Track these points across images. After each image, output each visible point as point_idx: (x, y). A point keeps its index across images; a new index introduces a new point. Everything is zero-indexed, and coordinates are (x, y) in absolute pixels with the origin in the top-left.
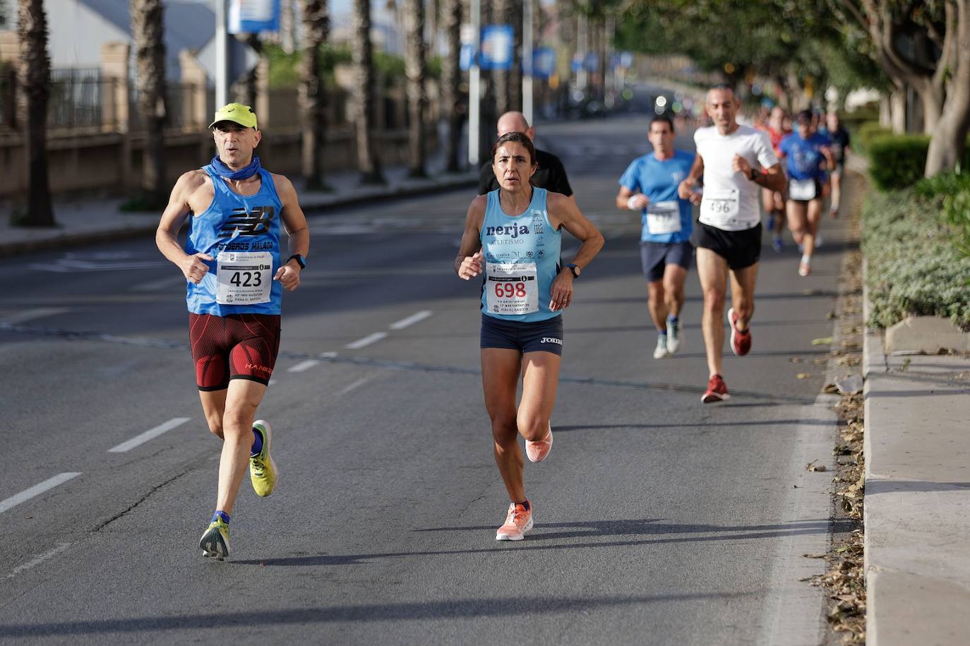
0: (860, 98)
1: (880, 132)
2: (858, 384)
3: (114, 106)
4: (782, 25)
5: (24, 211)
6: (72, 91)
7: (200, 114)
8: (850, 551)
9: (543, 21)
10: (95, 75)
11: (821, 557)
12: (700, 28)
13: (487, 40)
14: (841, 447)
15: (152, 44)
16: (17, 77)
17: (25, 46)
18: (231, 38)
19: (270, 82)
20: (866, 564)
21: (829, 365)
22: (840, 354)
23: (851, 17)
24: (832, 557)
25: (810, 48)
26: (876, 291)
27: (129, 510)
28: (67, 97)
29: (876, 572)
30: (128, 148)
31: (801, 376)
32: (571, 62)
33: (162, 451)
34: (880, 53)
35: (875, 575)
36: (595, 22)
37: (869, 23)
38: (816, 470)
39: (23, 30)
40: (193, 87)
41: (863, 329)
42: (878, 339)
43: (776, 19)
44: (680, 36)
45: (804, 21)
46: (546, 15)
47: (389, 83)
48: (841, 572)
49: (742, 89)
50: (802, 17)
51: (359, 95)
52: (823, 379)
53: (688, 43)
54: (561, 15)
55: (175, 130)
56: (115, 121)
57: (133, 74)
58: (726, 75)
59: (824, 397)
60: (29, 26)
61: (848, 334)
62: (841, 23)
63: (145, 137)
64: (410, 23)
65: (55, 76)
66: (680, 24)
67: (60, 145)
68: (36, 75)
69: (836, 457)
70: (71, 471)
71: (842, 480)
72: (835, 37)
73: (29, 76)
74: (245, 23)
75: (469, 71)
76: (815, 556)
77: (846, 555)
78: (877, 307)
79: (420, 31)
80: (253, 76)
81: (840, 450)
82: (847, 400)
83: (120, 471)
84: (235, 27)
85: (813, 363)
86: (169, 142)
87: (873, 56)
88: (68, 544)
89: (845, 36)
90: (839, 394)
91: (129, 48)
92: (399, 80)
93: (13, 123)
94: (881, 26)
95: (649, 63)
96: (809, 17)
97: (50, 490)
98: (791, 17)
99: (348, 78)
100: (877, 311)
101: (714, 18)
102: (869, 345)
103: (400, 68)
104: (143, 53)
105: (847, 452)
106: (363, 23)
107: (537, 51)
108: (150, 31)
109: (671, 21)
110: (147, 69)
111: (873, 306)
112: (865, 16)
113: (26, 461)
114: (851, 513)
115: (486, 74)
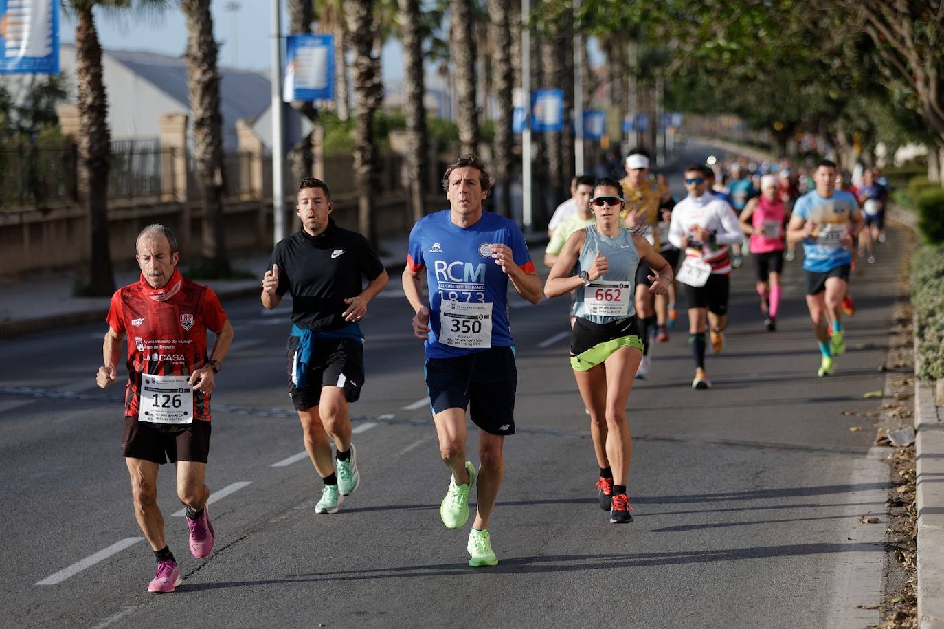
0: (908, 152)
1: (929, 186)
2: (911, 436)
3: (173, 176)
4: (830, 81)
5: (87, 281)
6: (130, 161)
7: (257, 183)
8: (903, 602)
9: (593, 84)
10: (151, 146)
11: (875, 608)
12: (749, 87)
13: (539, 102)
14: (894, 498)
15: (208, 114)
16: (79, 150)
17: (85, 120)
18: (285, 107)
19: (324, 149)
20: (920, 614)
21: (881, 418)
22: (890, 407)
23: (897, 74)
24: (886, 607)
25: (858, 104)
26: (926, 344)
27: (193, 572)
28: (126, 167)
29: (929, 621)
30: (186, 217)
31: (853, 429)
32: (622, 123)
33: (223, 514)
34: (927, 107)
35: (929, 625)
36: (645, 82)
37: (915, 80)
38: (869, 522)
39: (83, 104)
40: (250, 155)
41: (913, 381)
42: (930, 391)
43: (823, 76)
44: (728, 95)
45: (851, 78)
46: (597, 77)
47: (443, 147)
48: (894, 622)
49: (792, 147)
50: (849, 74)
51: (413, 160)
52: (875, 431)
53: (736, 102)
54: (611, 77)
55: (233, 200)
56: (174, 191)
57: (190, 144)
58: (775, 133)
59: (877, 450)
60: (89, 100)
61: (900, 386)
62: (887, 80)
63: (203, 204)
64: (462, 88)
65: (115, 148)
66: (727, 83)
67: (121, 215)
68: (96, 147)
69: (889, 509)
70: (135, 536)
71: (895, 532)
72: (882, 94)
73: (90, 150)
74: (299, 92)
75: (522, 134)
76: (869, 607)
77: (900, 606)
78: (928, 359)
79: (472, 96)
80: (308, 143)
81: (893, 502)
82: (899, 452)
83: (184, 535)
84: (289, 96)
85: (865, 416)
86: (227, 210)
87: (919, 111)
88: (134, 607)
89: (892, 91)
90: (892, 446)
91: (187, 118)
92: (453, 144)
93: (74, 195)
94: (927, 83)
95: (698, 122)
96: (856, 74)
97: (115, 555)
98: (838, 74)
99: (402, 143)
100: (928, 363)
101: (761, 77)
102: (920, 398)
103: (454, 132)
104: (200, 124)
105: (899, 503)
106: (415, 89)
107: (588, 114)
108: (207, 101)
109: (720, 81)
110: (204, 140)
111: (923, 358)
112: (911, 72)
113: (92, 527)
114: (904, 563)
115: (538, 136)
